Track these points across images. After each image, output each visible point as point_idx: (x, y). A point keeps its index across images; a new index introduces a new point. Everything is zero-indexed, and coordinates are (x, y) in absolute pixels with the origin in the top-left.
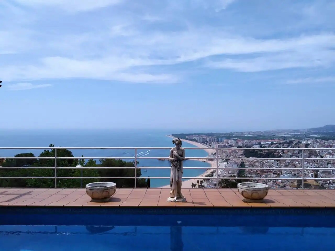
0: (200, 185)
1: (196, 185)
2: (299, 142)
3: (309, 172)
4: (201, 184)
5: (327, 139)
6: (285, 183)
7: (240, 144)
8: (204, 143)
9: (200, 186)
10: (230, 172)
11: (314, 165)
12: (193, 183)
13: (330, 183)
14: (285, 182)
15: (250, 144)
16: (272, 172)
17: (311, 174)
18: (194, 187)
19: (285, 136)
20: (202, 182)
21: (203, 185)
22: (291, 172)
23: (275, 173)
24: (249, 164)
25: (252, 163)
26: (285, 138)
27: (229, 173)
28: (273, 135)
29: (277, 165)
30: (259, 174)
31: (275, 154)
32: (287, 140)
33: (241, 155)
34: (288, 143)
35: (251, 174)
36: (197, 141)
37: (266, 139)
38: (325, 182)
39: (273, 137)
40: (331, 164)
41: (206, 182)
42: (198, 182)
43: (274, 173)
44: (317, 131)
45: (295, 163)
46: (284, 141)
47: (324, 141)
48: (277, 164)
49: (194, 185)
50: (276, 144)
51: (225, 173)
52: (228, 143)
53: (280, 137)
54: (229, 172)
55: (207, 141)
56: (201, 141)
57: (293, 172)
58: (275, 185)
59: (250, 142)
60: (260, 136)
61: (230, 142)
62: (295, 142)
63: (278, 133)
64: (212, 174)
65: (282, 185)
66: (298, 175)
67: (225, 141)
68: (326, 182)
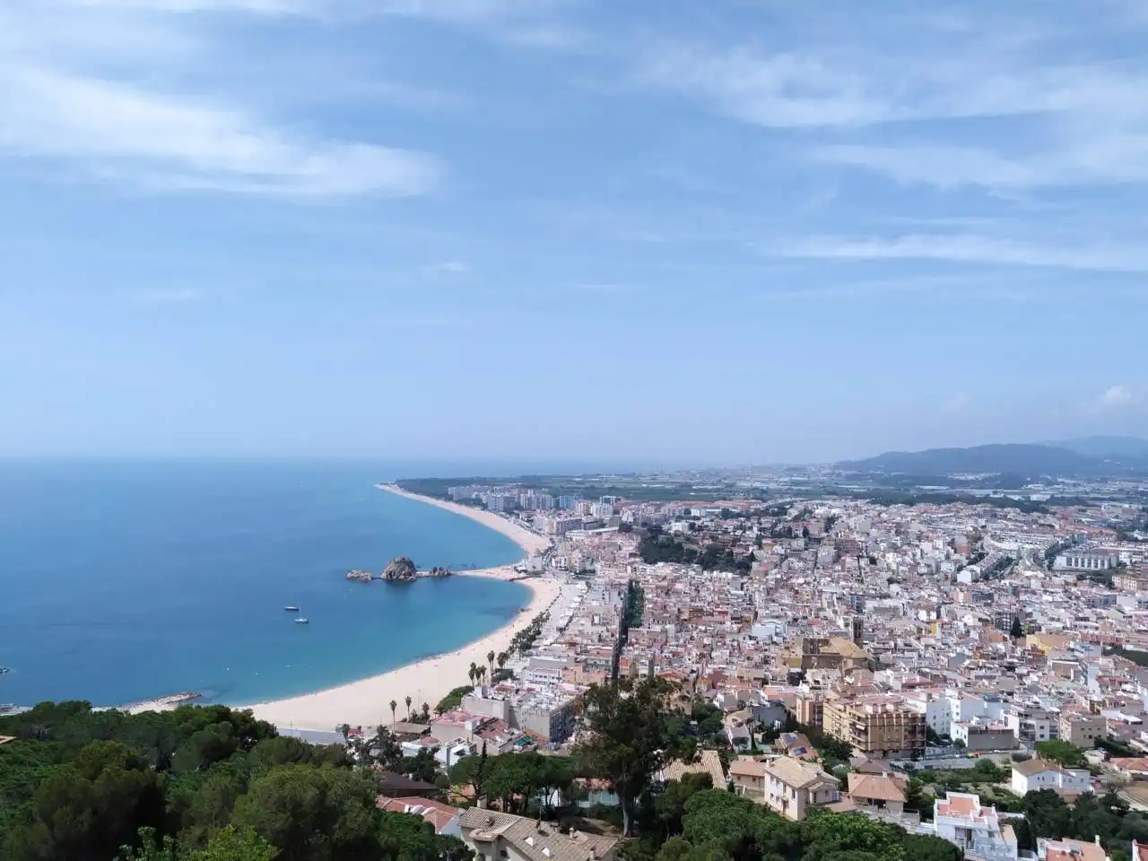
0: (498, 667)
1: (483, 670)
2: (806, 511)
3: (835, 612)
4: (501, 663)
5: (887, 502)
6: (766, 650)
7: (627, 517)
8: (511, 513)
9: (497, 670)
10: (597, 620)
11: (851, 588)
12: (473, 665)
13: (896, 649)
14: (767, 647)
15: (657, 516)
16: (725, 613)
17: (844, 619)
18: (478, 677)
19: (764, 486)
20: (503, 657)
21: (507, 666)
22: (782, 614)
23: (735, 616)
24: (657, 587)
25: (665, 583)
26: (762, 495)
27: (593, 624)
28: (728, 485)
29: (742, 589)
30: (685, 620)
31: (736, 550)
32: (770, 503)
33: (632, 555)
34: (774, 514)
35: (664, 623)
36: (485, 507)
37: (706, 497)
38: (881, 646)
39: (728, 492)
40: (899, 583)
41: (516, 655)
42: (491, 657)
43: (732, 619)
44: (859, 471)
45: (794, 581)
46: (762, 506)
47: (879, 508)
48: (742, 584)
49: (476, 672)
50: (739, 515)
51: (582, 625)
52: (588, 514)
53: (749, 492)
54: (593, 621)
55: (519, 507)
56: (501, 505)
57: (789, 613)
58: (735, 660)
59: (658, 508)
60: (688, 487)
61: (594, 508)
62: (794, 512)
63: (743, 477)
64: (539, 626)
65: (757, 657)
66: (805, 622)
67: (580, 507)
68: (887, 646)
